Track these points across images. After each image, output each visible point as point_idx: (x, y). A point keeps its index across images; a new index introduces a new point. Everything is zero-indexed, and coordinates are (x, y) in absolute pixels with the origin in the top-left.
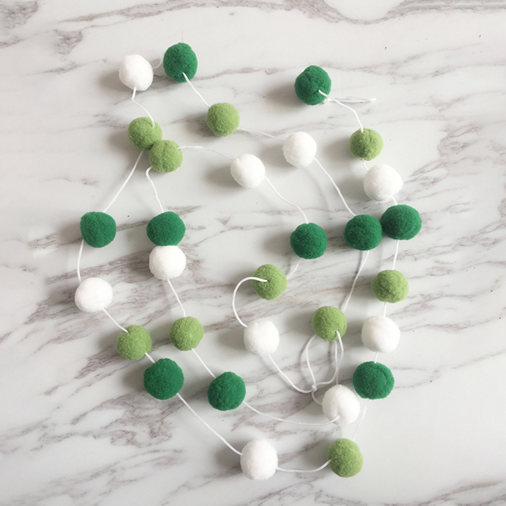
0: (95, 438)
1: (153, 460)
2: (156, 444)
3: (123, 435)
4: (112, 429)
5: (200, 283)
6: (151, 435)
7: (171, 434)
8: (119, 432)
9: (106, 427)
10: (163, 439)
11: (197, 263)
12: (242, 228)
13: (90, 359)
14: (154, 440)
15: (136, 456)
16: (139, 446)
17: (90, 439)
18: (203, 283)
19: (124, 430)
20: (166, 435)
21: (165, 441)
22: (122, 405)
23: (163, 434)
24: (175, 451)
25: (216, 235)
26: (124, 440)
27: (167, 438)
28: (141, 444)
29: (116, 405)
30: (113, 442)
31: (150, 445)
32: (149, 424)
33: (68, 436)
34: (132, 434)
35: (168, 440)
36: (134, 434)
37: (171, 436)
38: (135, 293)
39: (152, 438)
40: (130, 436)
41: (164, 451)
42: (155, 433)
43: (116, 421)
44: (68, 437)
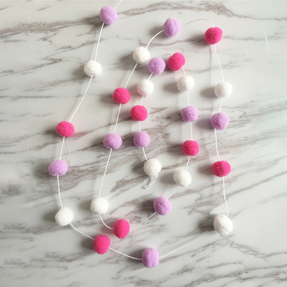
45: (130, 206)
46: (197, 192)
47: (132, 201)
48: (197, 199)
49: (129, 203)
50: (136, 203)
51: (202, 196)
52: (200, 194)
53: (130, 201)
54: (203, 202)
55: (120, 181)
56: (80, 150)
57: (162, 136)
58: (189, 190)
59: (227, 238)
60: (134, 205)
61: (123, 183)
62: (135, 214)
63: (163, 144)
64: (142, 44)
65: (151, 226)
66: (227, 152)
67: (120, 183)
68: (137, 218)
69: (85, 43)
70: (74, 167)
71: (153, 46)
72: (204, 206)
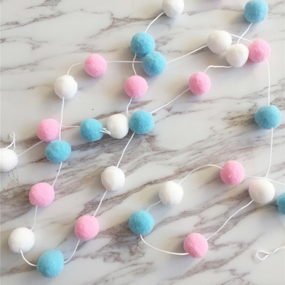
0: (93, 259)
1: (133, 271)
2: (135, 260)
3: (111, 255)
4: (104, 251)
5: (156, 151)
6: (130, 253)
7: (144, 253)
8: (109, 254)
9: (100, 251)
10: (139, 256)
11: (152, 138)
12: (180, 113)
13: (86, 205)
14: (133, 257)
15: (121, 269)
16: (123, 262)
17: (89, 260)
18: (158, 150)
19: (112, 252)
20: (141, 253)
21: (141, 257)
22: (110, 235)
23: (139, 252)
24: (148, 264)
25: (164, 119)
26: (112, 259)
27: (142, 255)
28: (124, 261)
29: (105, 235)
30: (105, 260)
31: (131, 260)
32: (129, 247)
33: (73, 258)
34: (118, 254)
35: (142, 256)
36: (119, 254)
37: (144, 254)
38: (112, 159)
39: (132, 256)
40: (116, 255)
41: (141, 264)
42: (133, 252)
43: (106, 246)
44: (74, 260)
45: (104, 237)
46: (196, 214)
47: (106, 231)
48: (197, 224)
49: (103, 234)
50: (112, 232)
51: (203, 219)
52: (200, 217)
53: (105, 231)
54: (205, 228)
55: (89, 202)
56: (32, 162)
57: (146, 139)
58: (185, 212)
59: (240, 278)
60: (109, 236)
61: (93, 205)
62: (111, 248)
63: (148, 150)
64: (115, 19)
65: (134, 265)
66: (234, 158)
67: (89, 206)
68: (113, 254)
69: (38, 18)
70: (25, 186)
71: (130, 21)
72: (207, 233)
